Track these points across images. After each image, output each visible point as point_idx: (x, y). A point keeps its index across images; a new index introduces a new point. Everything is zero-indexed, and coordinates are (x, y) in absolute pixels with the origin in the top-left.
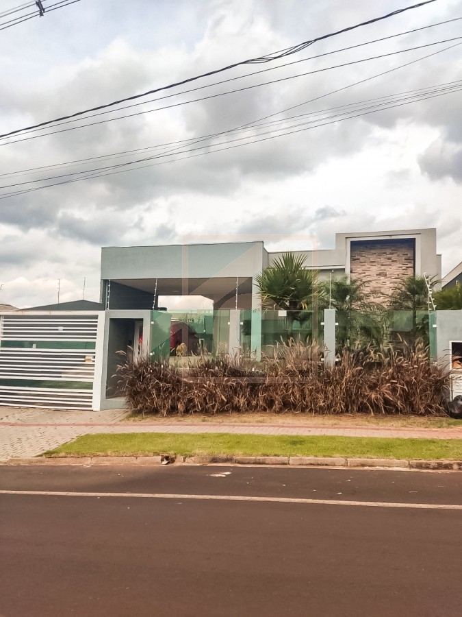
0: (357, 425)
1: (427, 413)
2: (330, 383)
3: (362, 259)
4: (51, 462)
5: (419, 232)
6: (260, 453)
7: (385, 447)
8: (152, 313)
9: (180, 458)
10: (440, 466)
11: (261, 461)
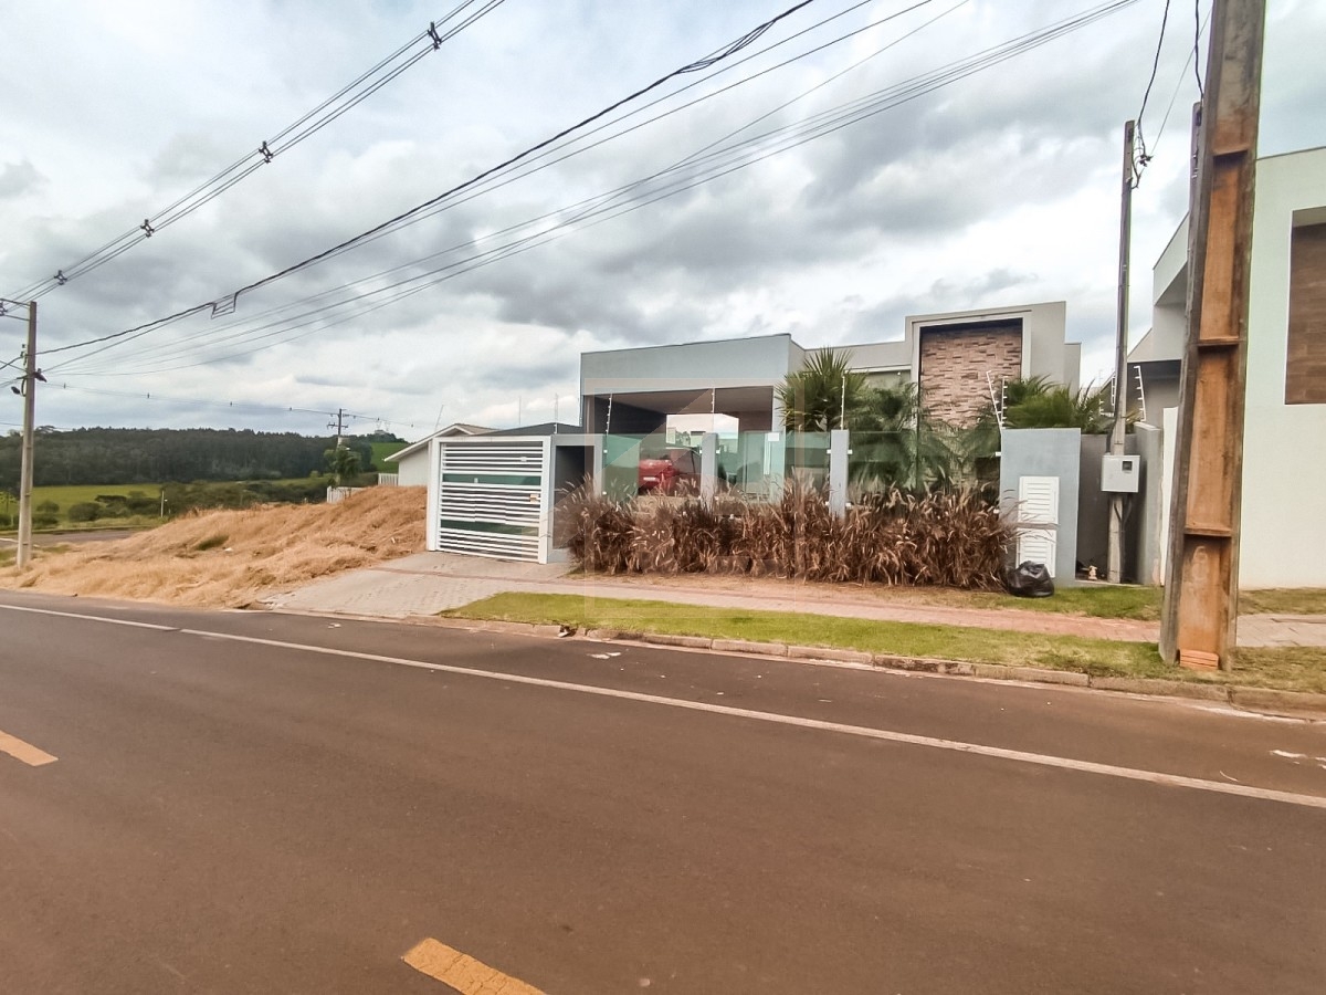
0: (858, 599)
1: (973, 585)
2: (829, 539)
3: (940, 354)
4: (445, 623)
5: (1027, 309)
6: (679, 631)
7: (855, 633)
8: (605, 439)
9: (582, 630)
10: (918, 666)
11: (677, 642)
